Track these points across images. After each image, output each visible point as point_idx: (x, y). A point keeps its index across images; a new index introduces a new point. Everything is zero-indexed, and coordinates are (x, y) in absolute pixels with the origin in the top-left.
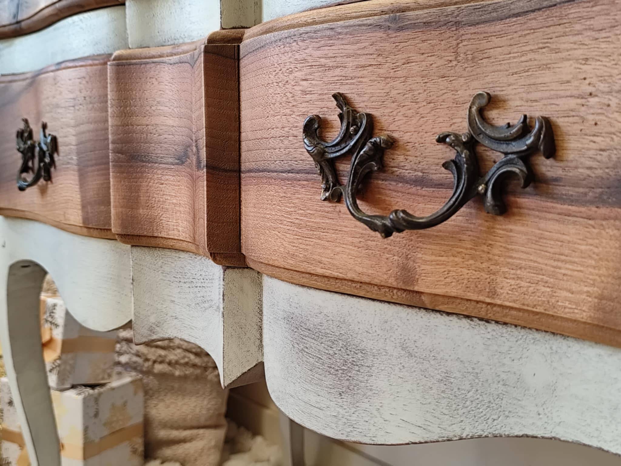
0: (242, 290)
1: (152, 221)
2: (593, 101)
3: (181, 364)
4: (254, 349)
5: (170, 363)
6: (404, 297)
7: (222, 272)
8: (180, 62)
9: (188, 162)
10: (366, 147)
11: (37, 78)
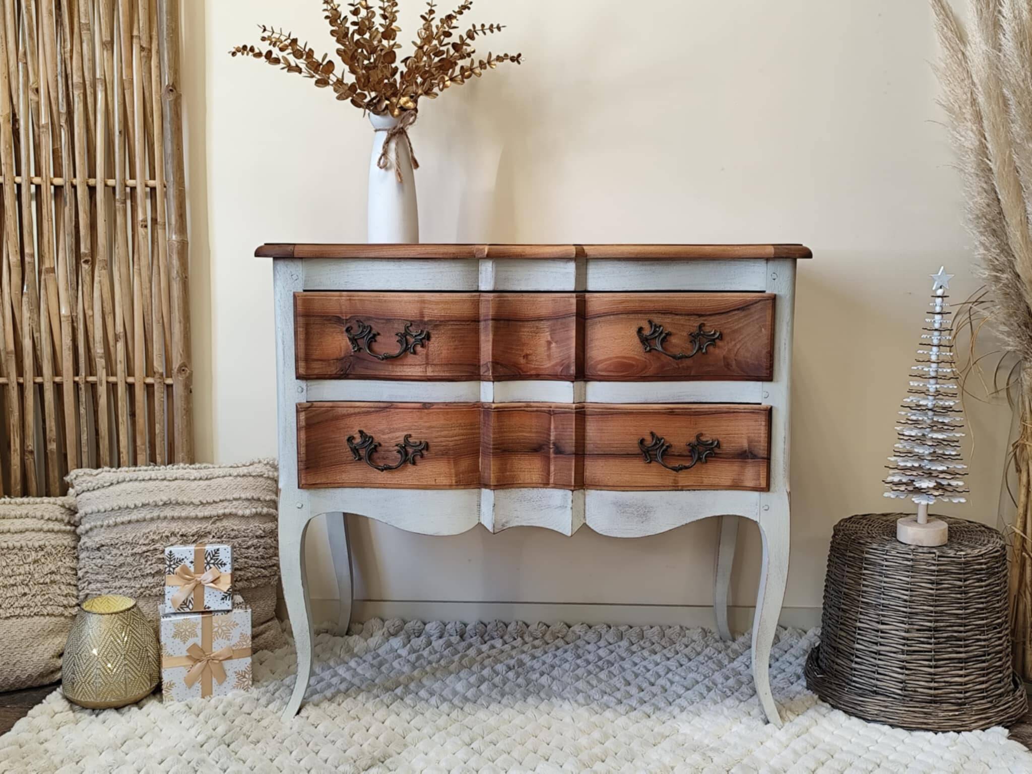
0: (579, 497)
2: (730, 436)
4: (582, 519)
6: (674, 488)
7: (571, 492)
8: (537, 411)
9: (543, 451)
10: (664, 447)
11: (388, 410)
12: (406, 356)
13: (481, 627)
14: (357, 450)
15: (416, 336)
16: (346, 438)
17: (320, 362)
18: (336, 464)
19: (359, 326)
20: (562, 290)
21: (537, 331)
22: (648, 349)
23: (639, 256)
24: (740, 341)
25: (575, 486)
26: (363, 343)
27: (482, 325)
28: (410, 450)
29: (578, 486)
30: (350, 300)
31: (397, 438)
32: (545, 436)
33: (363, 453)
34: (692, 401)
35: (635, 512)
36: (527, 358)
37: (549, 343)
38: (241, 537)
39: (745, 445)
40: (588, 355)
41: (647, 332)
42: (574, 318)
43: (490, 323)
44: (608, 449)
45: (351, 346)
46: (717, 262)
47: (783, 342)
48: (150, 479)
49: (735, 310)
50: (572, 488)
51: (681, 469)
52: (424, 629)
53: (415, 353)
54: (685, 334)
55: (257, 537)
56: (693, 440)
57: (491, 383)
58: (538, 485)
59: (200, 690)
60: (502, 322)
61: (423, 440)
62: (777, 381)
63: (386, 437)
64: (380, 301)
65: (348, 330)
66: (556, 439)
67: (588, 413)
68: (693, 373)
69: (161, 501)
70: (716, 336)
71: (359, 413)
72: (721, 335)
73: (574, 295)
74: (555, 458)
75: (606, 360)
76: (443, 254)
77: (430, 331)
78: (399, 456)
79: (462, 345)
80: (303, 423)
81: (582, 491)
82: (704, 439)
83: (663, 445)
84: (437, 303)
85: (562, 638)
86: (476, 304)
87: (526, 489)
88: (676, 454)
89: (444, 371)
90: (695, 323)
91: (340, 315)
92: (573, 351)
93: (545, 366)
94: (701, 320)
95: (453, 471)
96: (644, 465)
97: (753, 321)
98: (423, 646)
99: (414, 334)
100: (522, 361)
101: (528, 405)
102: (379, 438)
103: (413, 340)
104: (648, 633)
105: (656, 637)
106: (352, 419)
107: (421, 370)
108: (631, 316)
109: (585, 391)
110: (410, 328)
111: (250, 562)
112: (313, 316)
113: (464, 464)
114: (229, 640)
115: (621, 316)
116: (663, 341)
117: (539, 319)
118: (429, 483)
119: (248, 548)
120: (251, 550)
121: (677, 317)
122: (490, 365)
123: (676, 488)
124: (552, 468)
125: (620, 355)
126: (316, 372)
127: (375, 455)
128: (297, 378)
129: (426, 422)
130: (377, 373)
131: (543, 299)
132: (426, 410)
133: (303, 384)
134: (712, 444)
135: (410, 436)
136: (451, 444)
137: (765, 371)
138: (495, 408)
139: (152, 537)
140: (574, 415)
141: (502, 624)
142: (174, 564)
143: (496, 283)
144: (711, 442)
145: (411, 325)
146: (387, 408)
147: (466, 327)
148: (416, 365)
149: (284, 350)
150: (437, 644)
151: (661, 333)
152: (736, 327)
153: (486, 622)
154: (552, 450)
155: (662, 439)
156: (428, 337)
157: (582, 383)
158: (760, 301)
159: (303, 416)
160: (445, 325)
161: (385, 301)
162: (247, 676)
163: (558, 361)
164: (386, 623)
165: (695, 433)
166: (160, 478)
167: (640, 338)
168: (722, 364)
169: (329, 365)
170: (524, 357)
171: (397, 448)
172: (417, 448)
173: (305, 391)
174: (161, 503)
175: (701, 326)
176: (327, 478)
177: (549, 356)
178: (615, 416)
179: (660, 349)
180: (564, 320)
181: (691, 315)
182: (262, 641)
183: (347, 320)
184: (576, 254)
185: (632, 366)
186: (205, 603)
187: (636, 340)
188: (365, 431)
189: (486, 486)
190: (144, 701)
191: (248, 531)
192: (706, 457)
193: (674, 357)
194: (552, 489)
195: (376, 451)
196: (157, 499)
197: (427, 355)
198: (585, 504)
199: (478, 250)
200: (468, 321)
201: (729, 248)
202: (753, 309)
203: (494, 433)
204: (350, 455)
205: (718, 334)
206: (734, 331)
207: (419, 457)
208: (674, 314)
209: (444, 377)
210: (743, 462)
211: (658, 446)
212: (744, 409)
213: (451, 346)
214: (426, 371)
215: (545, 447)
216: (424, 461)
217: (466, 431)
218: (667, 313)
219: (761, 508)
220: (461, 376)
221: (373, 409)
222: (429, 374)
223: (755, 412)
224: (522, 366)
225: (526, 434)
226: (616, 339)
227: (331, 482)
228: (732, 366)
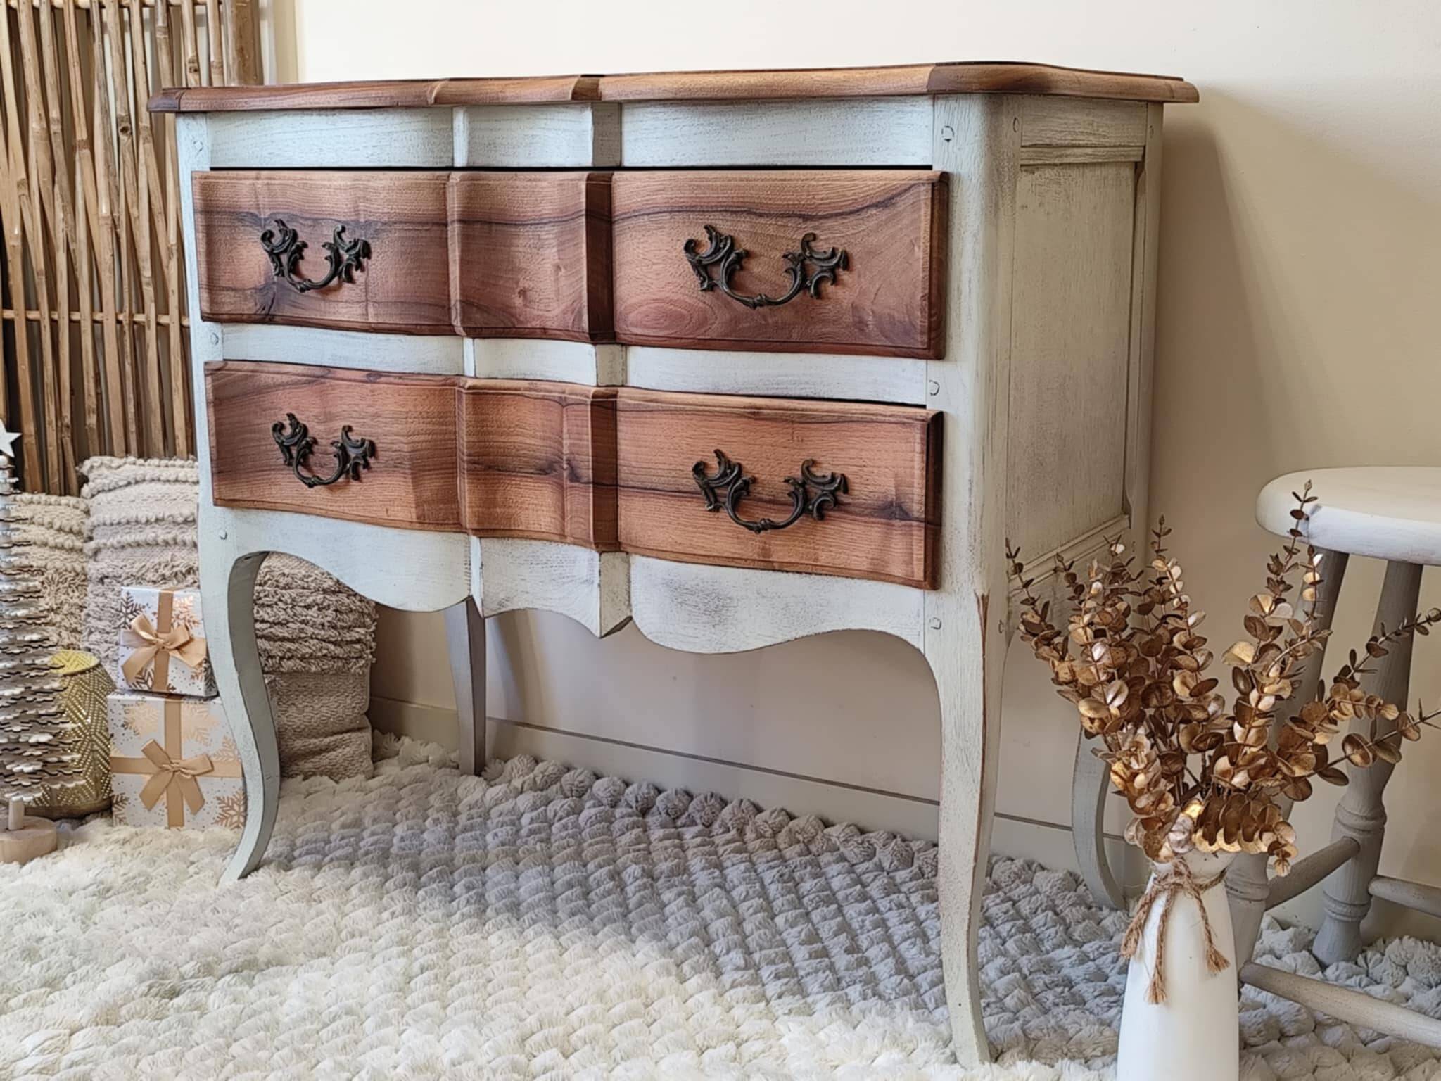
0: (614, 566)
1: (509, 518)
2: (865, 469)
3: (316, 658)
4: (624, 607)
5: (302, 658)
6: (762, 565)
7: (599, 555)
8: (543, 398)
9: (554, 473)
10: (742, 482)
11: (323, 380)
12: (338, 285)
14: (287, 448)
15: (349, 250)
16: (270, 426)
17: (232, 293)
18: (262, 469)
19: (280, 231)
21: (539, 246)
22: (706, 283)
24: (880, 272)
25: (598, 544)
26: (285, 260)
27: (449, 230)
28: (351, 453)
29: (607, 545)
30: (268, 184)
31: (335, 431)
32: (555, 445)
33: (294, 451)
34: (804, 393)
35: (701, 605)
36: (525, 298)
37: (557, 268)
38: (296, 587)
39: (890, 488)
41: (706, 249)
42: (585, 220)
43: (458, 227)
45: (272, 266)
47: (965, 277)
48: (177, 481)
49: (870, 206)
50: (595, 548)
51: (764, 528)
53: (350, 280)
54: (779, 255)
55: (325, 591)
56: (797, 471)
57: (471, 340)
58: (554, 537)
59: (166, 817)
60: (478, 226)
61: (367, 438)
62: (948, 360)
63: (322, 428)
64: (305, 186)
65: (266, 237)
66: (570, 452)
67: (620, 406)
68: (795, 338)
69: (181, 515)
70: (836, 261)
71: (288, 384)
72: (845, 257)
73: (585, 176)
74: (570, 488)
75: (641, 304)
76: (375, 98)
77: (370, 241)
78: (337, 462)
79: (419, 267)
80: (212, 396)
81: (618, 555)
82: (817, 471)
83: (739, 477)
85: (805, 844)
86: (442, 191)
87: (539, 543)
88: (763, 497)
89: (392, 315)
90: (795, 233)
91: (256, 212)
92: (584, 285)
93: (554, 313)
94: (809, 228)
95: (412, 497)
96: (706, 514)
97: (900, 230)
99: (347, 245)
100: (518, 301)
101: (533, 384)
102: (313, 428)
103: (347, 256)
106: (280, 392)
107: (360, 311)
108: (678, 217)
109: (627, 364)
110: (343, 235)
111: (310, 630)
112: (218, 212)
113: (431, 486)
114: (206, 745)
115: (661, 217)
116: (734, 269)
117: (541, 222)
118: (379, 515)
119: (308, 607)
120: (313, 612)
121: (762, 220)
122: (459, 307)
123: (768, 565)
124: (568, 507)
125: (663, 295)
126: (226, 309)
127: (310, 458)
128: (205, 319)
129: (369, 406)
131: (545, 184)
132: (370, 385)
133: (216, 329)
134: (832, 482)
135: (350, 428)
136: (409, 447)
137: (919, 338)
138: (469, 388)
139: (161, 571)
140: (589, 408)
142: (132, 613)
143: (470, 152)
144: (830, 477)
145: (343, 230)
146: (322, 376)
147: (424, 234)
148: (353, 302)
151: (730, 251)
152: (874, 243)
154: (565, 474)
155: (737, 466)
156: (366, 251)
157: (613, 348)
158: (912, 187)
159: (211, 384)
160: (390, 231)
161: (311, 186)
162: (236, 807)
163: (568, 303)
165: (800, 458)
166: (190, 480)
167: (692, 262)
168: (851, 319)
169: (245, 299)
170: (519, 293)
171: (334, 448)
172: (359, 451)
173: (220, 342)
174: (180, 519)
175: (807, 242)
176: (252, 492)
177: (557, 294)
179: (724, 284)
180: (572, 225)
181: (788, 216)
182: (325, 762)
183: (264, 219)
184: (574, 93)
185: (682, 316)
186: (169, 681)
187: (686, 264)
188: (297, 416)
190: (88, 818)
191: (310, 579)
192: (818, 508)
193: (746, 303)
194: (570, 547)
195: (311, 451)
196: (175, 512)
197: (367, 284)
198: (629, 581)
200: (427, 223)
202: (904, 203)
203: (469, 434)
204: (280, 458)
205: (839, 256)
206: (872, 252)
207: (363, 467)
208: (755, 214)
209: (394, 326)
210: (888, 524)
211: (728, 480)
212: (891, 416)
213: (401, 270)
214: (367, 315)
215: (556, 466)
216: (370, 474)
217: (430, 427)
218: (742, 212)
219: (927, 621)
220: (421, 325)
221: (305, 378)
222: (371, 320)
223: (904, 423)
224: (518, 310)
225: (528, 441)
226: (654, 264)
227: (258, 499)
228: (867, 325)
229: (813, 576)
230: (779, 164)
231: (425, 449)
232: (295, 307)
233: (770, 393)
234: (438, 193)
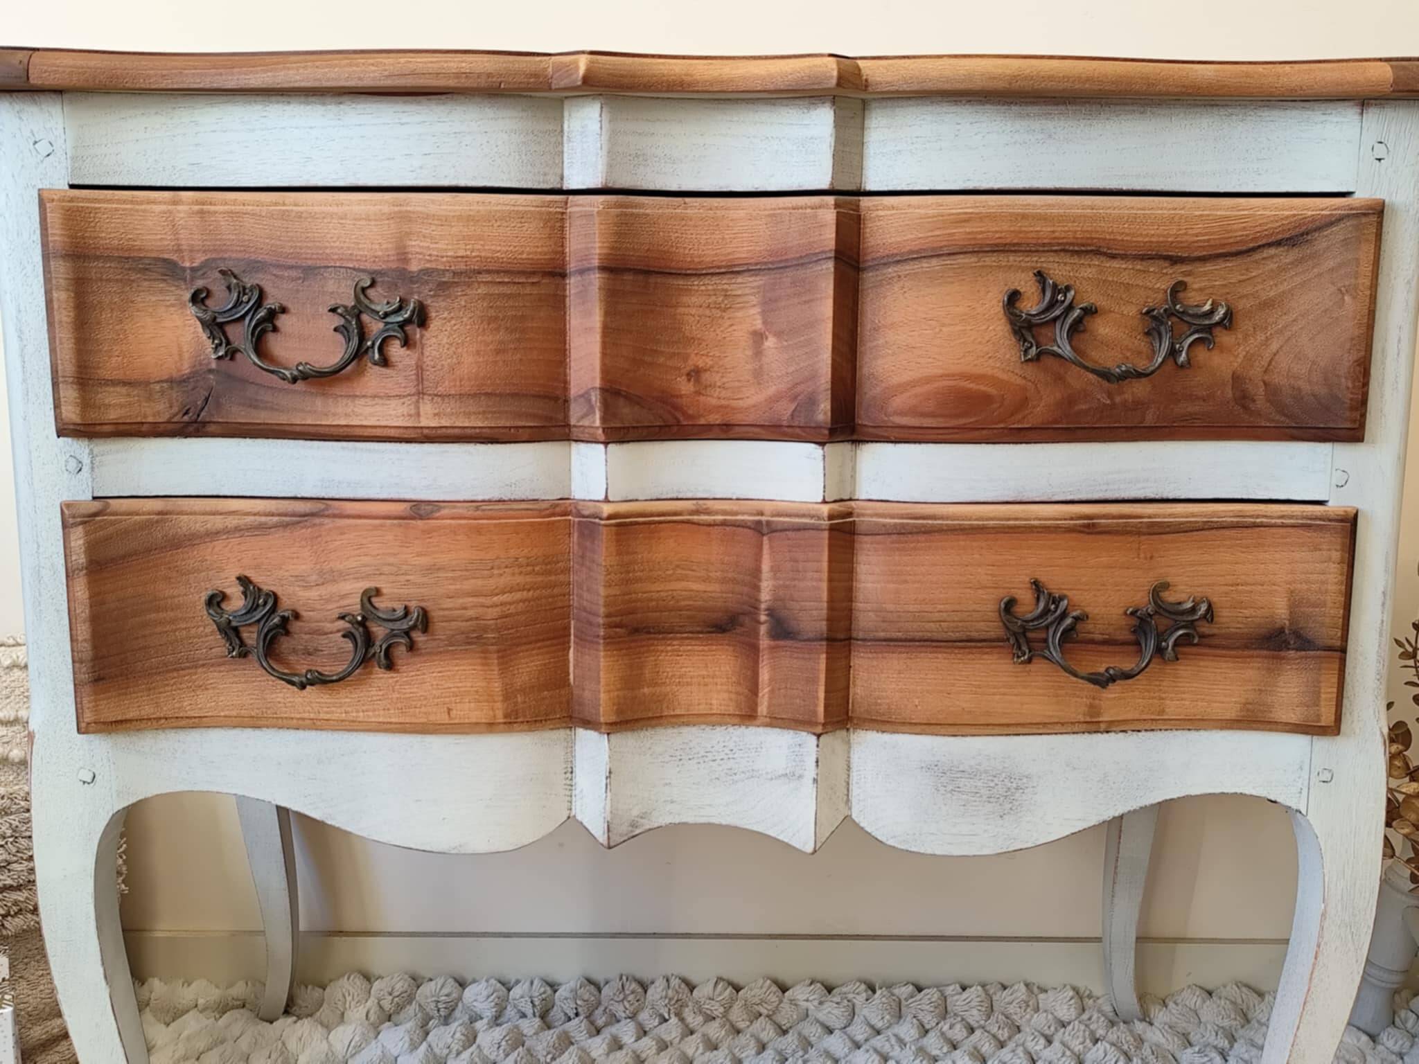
0: (833, 751)
1: (662, 699)
2: (1239, 588)
4: (842, 805)
6: (1088, 728)
7: (814, 738)
8: (724, 524)
9: (739, 630)
10: (1069, 621)
11: (317, 521)
12: (360, 372)
13: (587, 993)
14: (236, 630)
15: (386, 315)
16: (204, 596)
17: (124, 390)
18: (179, 666)
19: (229, 288)
20: (794, 188)
21: (727, 304)
22: (1033, 351)
23: (1015, 86)
24: (1280, 332)
25: (824, 725)
26: (240, 334)
27: (573, 284)
28: (379, 631)
29: (833, 723)
30: (201, 212)
31: (343, 597)
32: (746, 589)
33: (251, 636)
34: (1140, 494)
35: (983, 791)
36: (698, 381)
37: (758, 337)
39: (1280, 610)
40: (865, 371)
41: (1031, 305)
42: (830, 265)
43: (596, 279)
44: (915, 625)
45: (209, 345)
46: (1223, 111)
49: (1269, 245)
50: (819, 730)
51: (1113, 679)
52: (460, 998)
53: (385, 362)
54: (1132, 311)
56: (1141, 599)
57: (601, 447)
58: (728, 719)
60: (628, 277)
61: (413, 605)
62: (1373, 442)
63: (314, 594)
64: (284, 216)
65: (198, 298)
66: (776, 599)
67: (861, 528)
68: (1150, 419)
70: (1217, 318)
71: (237, 529)
72: (1229, 315)
73: (830, 200)
74: (772, 648)
75: (912, 384)
76: (458, 75)
77: (428, 302)
78: (349, 645)
79: (518, 340)
80: (80, 558)
81: (844, 733)
82: (1170, 597)
83: (1064, 615)
84: (444, 221)
85: (768, 1016)
86: (557, 226)
87: (694, 730)
88: (1098, 637)
90: (1158, 281)
91: (174, 257)
92: (826, 357)
93: (750, 402)
94: (1176, 273)
95: (497, 686)
96: (1011, 667)
97: (1320, 275)
98: (455, 1047)
99: (382, 308)
100: (685, 387)
101: (701, 505)
102: (293, 596)
103: (381, 325)
104: (958, 1002)
105: (975, 1012)
106: (219, 544)
108: (989, 260)
109: (854, 469)
110: (371, 292)
112: (97, 258)
113: (529, 666)
115: (961, 260)
116: (1076, 329)
117: (731, 270)
118: (432, 718)
121: (1116, 264)
122: (595, 398)
123: (1093, 725)
124: (764, 675)
126: (113, 415)
127: (285, 644)
128: (60, 433)
129: (419, 555)
130: (283, 419)
131: (742, 213)
132: (419, 523)
133: (80, 448)
134: (1193, 610)
135: (378, 592)
136: (494, 612)
137: (1348, 414)
138: (610, 517)
140: (826, 534)
141: (634, 986)
143: (610, 166)
144: (1189, 605)
145: (373, 284)
146: (313, 515)
147: (528, 290)
148: (389, 397)
149: (22, 356)
150: (489, 1038)
151: (1070, 308)
152: (1272, 294)
153: (599, 977)
154: (763, 629)
155: (1061, 598)
156: (421, 318)
157: (847, 447)
158: (1340, 219)
159: (78, 538)
160: (469, 285)
161: (299, 216)
163: (783, 386)
164: (377, 985)
165: (1147, 581)
167: (1012, 323)
168: (1229, 393)
169: (150, 398)
170: (688, 375)
171: (342, 624)
172: (397, 625)
173: (86, 469)
175: (1178, 289)
176: (157, 705)
177: (758, 374)
178: (937, 536)
179: (1066, 349)
180: (801, 273)
181: (1151, 258)
183: (193, 269)
184: (840, 78)
185: (987, 399)
187: (1000, 328)
188: (257, 578)
189: (588, 724)
192: (1176, 644)
193: (1105, 375)
194: (761, 730)
195: (287, 633)
197: (420, 369)
198: (849, 768)
199: (558, 68)
200: (534, 273)
201: (1260, 68)
202: (1321, 242)
203: (608, 585)
204: (218, 644)
205: (1221, 312)
206: (1267, 305)
207: (403, 648)
208: (1105, 254)
209: (469, 431)
210: (1273, 657)
211: (1050, 619)
212: (1282, 517)
213: (487, 345)
214: (418, 415)
215: (747, 620)
216: (416, 659)
217: (529, 579)
218: (1087, 252)
219: (1314, 774)
220: (517, 428)
221: (275, 519)
222: (424, 422)
223: (1309, 526)
224: (684, 401)
225: (695, 586)
226: (944, 325)
227: (170, 714)
228: (1254, 401)
229: (1143, 733)
230: (1125, 188)
231: (517, 614)
232: (256, 407)
233: (1096, 496)
234: (553, 228)
